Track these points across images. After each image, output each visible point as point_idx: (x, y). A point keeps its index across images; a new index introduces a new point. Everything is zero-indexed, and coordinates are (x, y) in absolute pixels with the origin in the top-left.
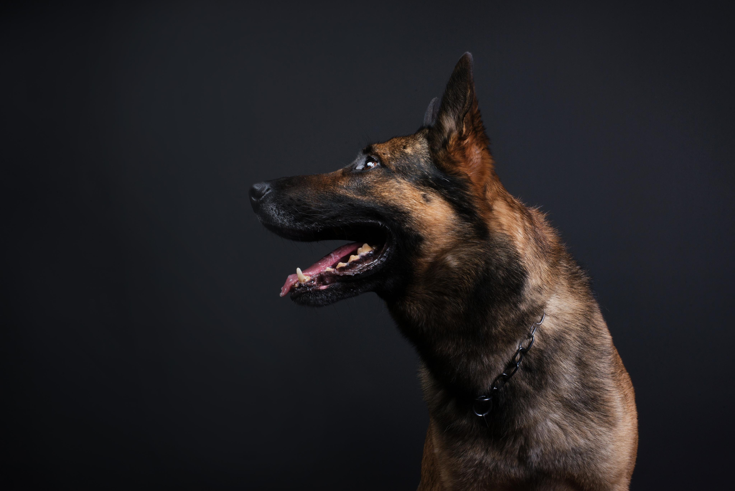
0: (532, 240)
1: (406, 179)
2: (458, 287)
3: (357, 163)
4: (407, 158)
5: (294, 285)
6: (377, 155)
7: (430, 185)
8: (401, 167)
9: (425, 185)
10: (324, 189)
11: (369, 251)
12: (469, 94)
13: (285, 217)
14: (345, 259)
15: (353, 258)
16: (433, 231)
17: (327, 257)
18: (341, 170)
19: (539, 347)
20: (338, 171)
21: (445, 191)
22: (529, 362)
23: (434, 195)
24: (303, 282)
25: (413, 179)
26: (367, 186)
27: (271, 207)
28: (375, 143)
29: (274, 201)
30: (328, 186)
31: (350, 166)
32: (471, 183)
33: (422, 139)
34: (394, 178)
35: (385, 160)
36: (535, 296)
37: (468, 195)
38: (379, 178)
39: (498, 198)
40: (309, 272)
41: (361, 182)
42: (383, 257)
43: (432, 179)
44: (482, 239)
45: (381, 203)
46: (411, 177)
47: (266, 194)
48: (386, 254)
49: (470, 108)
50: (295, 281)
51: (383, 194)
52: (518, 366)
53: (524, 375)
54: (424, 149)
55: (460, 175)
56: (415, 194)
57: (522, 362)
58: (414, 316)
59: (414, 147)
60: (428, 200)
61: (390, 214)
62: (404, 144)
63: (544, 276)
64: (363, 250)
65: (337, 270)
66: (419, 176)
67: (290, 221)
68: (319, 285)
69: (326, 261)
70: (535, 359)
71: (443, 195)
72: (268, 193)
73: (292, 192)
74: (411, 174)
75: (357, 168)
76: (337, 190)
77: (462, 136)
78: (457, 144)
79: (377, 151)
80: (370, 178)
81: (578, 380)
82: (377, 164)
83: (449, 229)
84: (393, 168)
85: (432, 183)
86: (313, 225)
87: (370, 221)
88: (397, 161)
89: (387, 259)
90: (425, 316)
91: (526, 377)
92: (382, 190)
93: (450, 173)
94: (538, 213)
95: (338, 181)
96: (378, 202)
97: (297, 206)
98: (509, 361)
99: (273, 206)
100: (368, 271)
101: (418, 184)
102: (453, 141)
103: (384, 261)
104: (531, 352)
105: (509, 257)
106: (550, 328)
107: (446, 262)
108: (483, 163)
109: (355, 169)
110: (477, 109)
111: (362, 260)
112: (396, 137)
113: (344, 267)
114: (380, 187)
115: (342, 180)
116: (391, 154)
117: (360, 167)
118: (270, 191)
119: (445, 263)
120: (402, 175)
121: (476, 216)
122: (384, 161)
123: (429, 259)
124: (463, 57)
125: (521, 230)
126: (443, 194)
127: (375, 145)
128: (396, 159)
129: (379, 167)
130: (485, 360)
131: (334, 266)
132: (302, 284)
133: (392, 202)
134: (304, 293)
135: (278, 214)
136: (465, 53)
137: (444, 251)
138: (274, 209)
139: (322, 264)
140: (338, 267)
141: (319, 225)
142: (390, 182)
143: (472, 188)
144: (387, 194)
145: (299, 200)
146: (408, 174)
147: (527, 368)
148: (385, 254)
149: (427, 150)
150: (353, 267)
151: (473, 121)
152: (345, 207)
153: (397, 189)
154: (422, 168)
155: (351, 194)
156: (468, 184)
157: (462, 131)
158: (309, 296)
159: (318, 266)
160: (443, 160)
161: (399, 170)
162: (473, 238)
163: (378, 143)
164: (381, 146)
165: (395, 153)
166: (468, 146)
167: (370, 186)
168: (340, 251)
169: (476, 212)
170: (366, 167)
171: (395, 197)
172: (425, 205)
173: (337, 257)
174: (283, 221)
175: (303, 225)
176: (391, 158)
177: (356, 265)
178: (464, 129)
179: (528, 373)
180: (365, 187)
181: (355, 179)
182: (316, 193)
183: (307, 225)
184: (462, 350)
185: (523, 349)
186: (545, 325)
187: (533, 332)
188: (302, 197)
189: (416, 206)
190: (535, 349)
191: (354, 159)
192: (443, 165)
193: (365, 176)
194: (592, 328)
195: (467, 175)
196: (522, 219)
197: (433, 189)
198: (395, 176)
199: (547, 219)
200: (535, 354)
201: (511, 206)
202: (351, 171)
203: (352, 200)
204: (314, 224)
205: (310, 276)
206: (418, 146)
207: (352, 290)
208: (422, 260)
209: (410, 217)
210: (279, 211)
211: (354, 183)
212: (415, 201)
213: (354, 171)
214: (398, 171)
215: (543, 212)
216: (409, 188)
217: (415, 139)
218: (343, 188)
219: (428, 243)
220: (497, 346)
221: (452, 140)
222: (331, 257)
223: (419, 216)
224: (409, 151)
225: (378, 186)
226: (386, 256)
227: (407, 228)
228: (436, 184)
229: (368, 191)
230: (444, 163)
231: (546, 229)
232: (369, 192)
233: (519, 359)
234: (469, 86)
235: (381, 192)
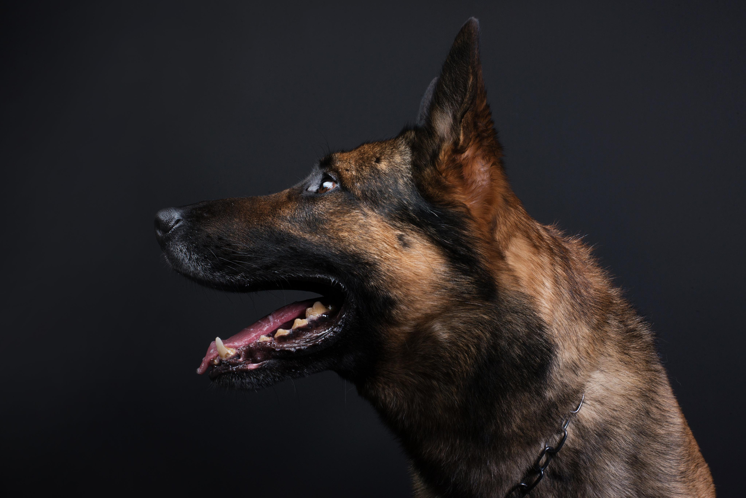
0: (567, 295)
1: (376, 210)
2: (451, 370)
3: (310, 182)
4: (379, 178)
5: (213, 361)
6: (336, 171)
7: (411, 221)
8: (369, 191)
9: (403, 220)
10: (258, 221)
11: (322, 313)
12: (472, 83)
13: (198, 264)
14: (288, 325)
15: (300, 323)
16: (411, 291)
17: (263, 321)
18: (288, 190)
19: (573, 447)
20: (283, 193)
21: (432, 230)
22: (559, 467)
23: (416, 235)
24: (225, 358)
25: (386, 211)
26: (319, 218)
27: (180, 248)
28: (337, 152)
29: (184, 238)
30: (265, 216)
31: (299, 185)
32: (471, 218)
33: (404, 147)
34: (359, 208)
35: (347, 179)
36: (568, 378)
37: (465, 236)
38: (337, 207)
39: (517, 234)
40: (235, 343)
41: (311, 211)
42: (337, 327)
43: (414, 211)
44: (487, 300)
45: (337, 249)
46: (383, 207)
47: (174, 228)
48: (342, 321)
49: (471, 103)
50: (215, 355)
51: (341, 234)
52: (542, 472)
53: (551, 485)
54: (405, 165)
55: (455, 207)
56: (386, 234)
57: (550, 467)
58: (391, 404)
59: (391, 160)
60: (406, 245)
61: (348, 266)
62: (378, 155)
63: (583, 344)
64: (313, 312)
65: (275, 339)
66: (395, 206)
67: (205, 270)
68: (247, 362)
69: (261, 326)
70: (567, 464)
71: (429, 235)
72: (177, 225)
73: (211, 226)
74: (384, 203)
75: (310, 189)
76: (277, 224)
77: (459, 147)
78: (451, 159)
79: (338, 164)
80: (324, 206)
81: (632, 486)
82: (336, 185)
83: (436, 287)
84: (358, 193)
85: (414, 217)
86: (238, 277)
87: (318, 276)
88: (364, 183)
89: (343, 329)
90: (405, 406)
91: (554, 487)
92: (340, 227)
93: (440, 203)
94: (580, 245)
95: (280, 209)
96: (333, 247)
97: (217, 247)
98: (530, 467)
99: (183, 247)
100: (315, 346)
101: (393, 219)
102: (445, 155)
103: (338, 332)
104: (562, 453)
105: (528, 325)
106: (591, 419)
107: (433, 332)
108: (491, 187)
109: (307, 190)
110: (485, 103)
111: (312, 327)
112: (368, 143)
113: (285, 335)
114: (338, 223)
115: (286, 208)
116: (357, 170)
117: (313, 188)
118: (181, 223)
119: (431, 333)
120: (371, 203)
121: (479, 267)
122: (346, 181)
123: (407, 329)
124: (466, 25)
125: (548, 283)
126: (429, 233)
127: (337, 155)
128: (363, 179)
129: (338, 190)
130: (494, 469)
131: (272, 334)
132: (223, 361)
133: (353, 248)
134: (225, 374)
135: (189, 258)
136: (470, 19)
137: (429, 318)
138: (184, 250)
139: (254, 331)
140: (276, 336)
141: (247, 277)
142: (352, 214)
143: (473, 226)
144: (346, 234)
145: (220, 239)
146: (380, 202)
147: (555, 476)
148: (339, 322)
149: (409, 166)
150: (299, 337)
151: (475, 126)
152: (285, 251)
153: (362, 226)
154: (400, 193)
155: (295, 231)
156: (467, 220)
157: (459, 139)
158: (232, 378)
159: (249, 333)
160: (430, 184)
161: (366, 195)
162: (474, 298)
163: (343, 152)
164: (346, 155)
165: (362, 169)
166: (468, 162)
167: (324, 219)
168: (283, 313)
169: (479, 262)
170: (321, 188)
171: (357, 238)
172: (401, 251)
173: (277, 323)
174: (196, 269)
175: (224, 277)
176: (356, 177)
177: (303, 333)
178: (462, 138)
179: (557, 483)
180: (316, 220)
181: (304, 207)
182: (246, 227)
183: (230, 276)
184: (459, 456)
185: (551, 449)
186: (584, 414)
187: (565, 425)
188: (225, 234)
189: (387, 252)
190: (569, 449)
191: (307, 175)
192: (430, 191)
193: (317, 204)
194: (655, 410)
195: (464, 206)
196: (552, 264)
197: (414, 226)
198: (360, 205)
199: (593, 254)
200: (567, 456)
201: (535, 246)
202: (300, 193)
203: (295, 239)
204: (240, 276)
205: (236, 348)
206: (398, 159)
207: (293, 370)
208: (395, 330)
209: (378, 272)
210: (191, 254)
211: (302, 212)
212: (386, 245)
213: (305, 193)
214: (365, 197)
215: (587, 245)
216: (380, 224)
217: (394, 147)
218: (286, 220)
219: (403, 307)
220: (510, 450)
221: (443, 153)
222: (269, 322)
223: (391, 268)
224: (383, 166)
225: (335, 219)
226: (342, 325)
227: (372, 287)
228: (419, 219)
229: (321, 226)
230: (430, 189)
231: (590, 271)
232: (322, 229)
233: (545, 463)
234: (471, 71)
235: (338, 230)
